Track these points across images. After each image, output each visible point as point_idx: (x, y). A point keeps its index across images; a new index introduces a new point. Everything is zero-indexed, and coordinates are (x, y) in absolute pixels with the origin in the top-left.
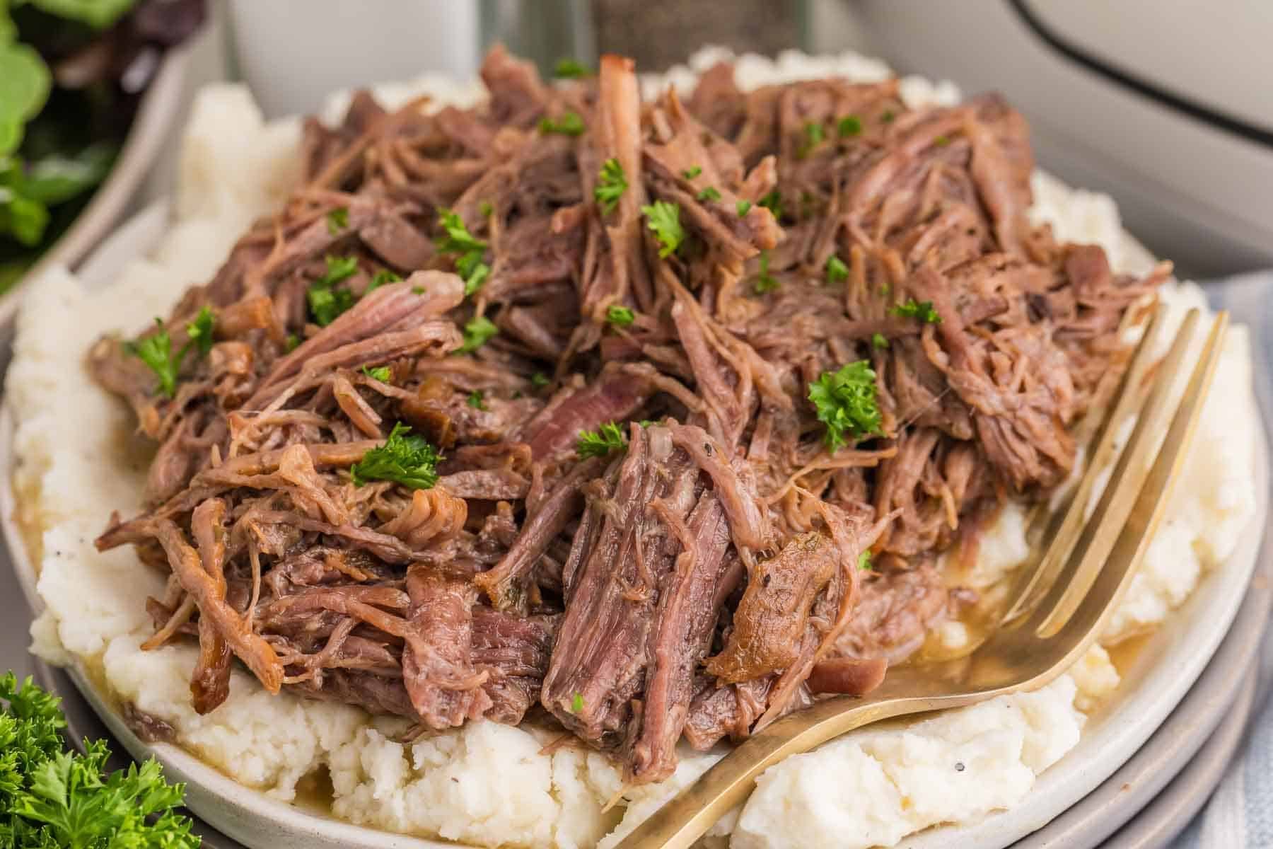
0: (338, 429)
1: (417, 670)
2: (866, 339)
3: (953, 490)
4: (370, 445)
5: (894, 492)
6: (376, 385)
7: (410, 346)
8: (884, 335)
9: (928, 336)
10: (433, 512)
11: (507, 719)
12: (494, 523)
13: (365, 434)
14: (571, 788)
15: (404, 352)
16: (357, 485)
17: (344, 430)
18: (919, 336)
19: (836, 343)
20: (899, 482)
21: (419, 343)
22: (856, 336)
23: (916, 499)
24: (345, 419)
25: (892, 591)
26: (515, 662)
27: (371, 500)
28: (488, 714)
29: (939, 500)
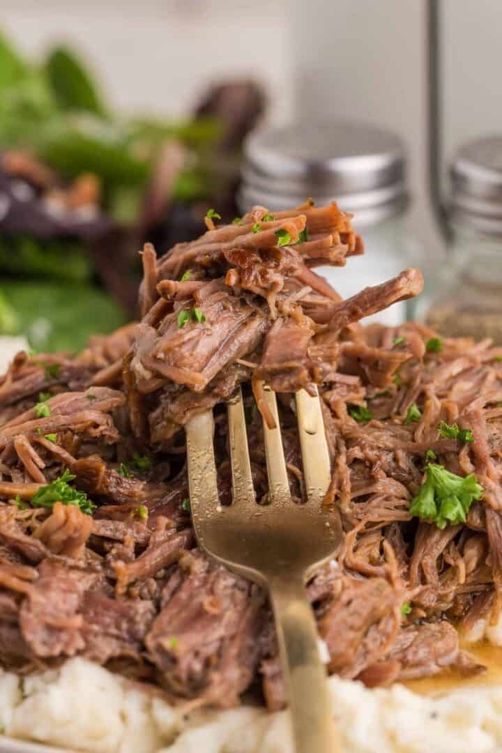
0: (16, 475)
1: (29, 610)
2: (422, 454)
3: (467, 564)
4: (36, 487)
5: (423, 558)
6: (46, 443)
7: (75, 424)
8: (434, 451)
9: (464, 452)
10: (66, 521)
11: (94, 659)
12: (118, 549)
13: (34, 480)
14: (137, 717)
15: (70, 427)
16: (20, 508)
17: (19, 475)
18: (458, 453)
19: (401, 454)
20: (426, 551)
21: (83, 422)
22: (415, 451)
23: (439, 566)
24: (22, 469)
25: (416, 633)
26: (108, 626)
27: (29, 518)
28: (79, 653)
29: (455, 570)
